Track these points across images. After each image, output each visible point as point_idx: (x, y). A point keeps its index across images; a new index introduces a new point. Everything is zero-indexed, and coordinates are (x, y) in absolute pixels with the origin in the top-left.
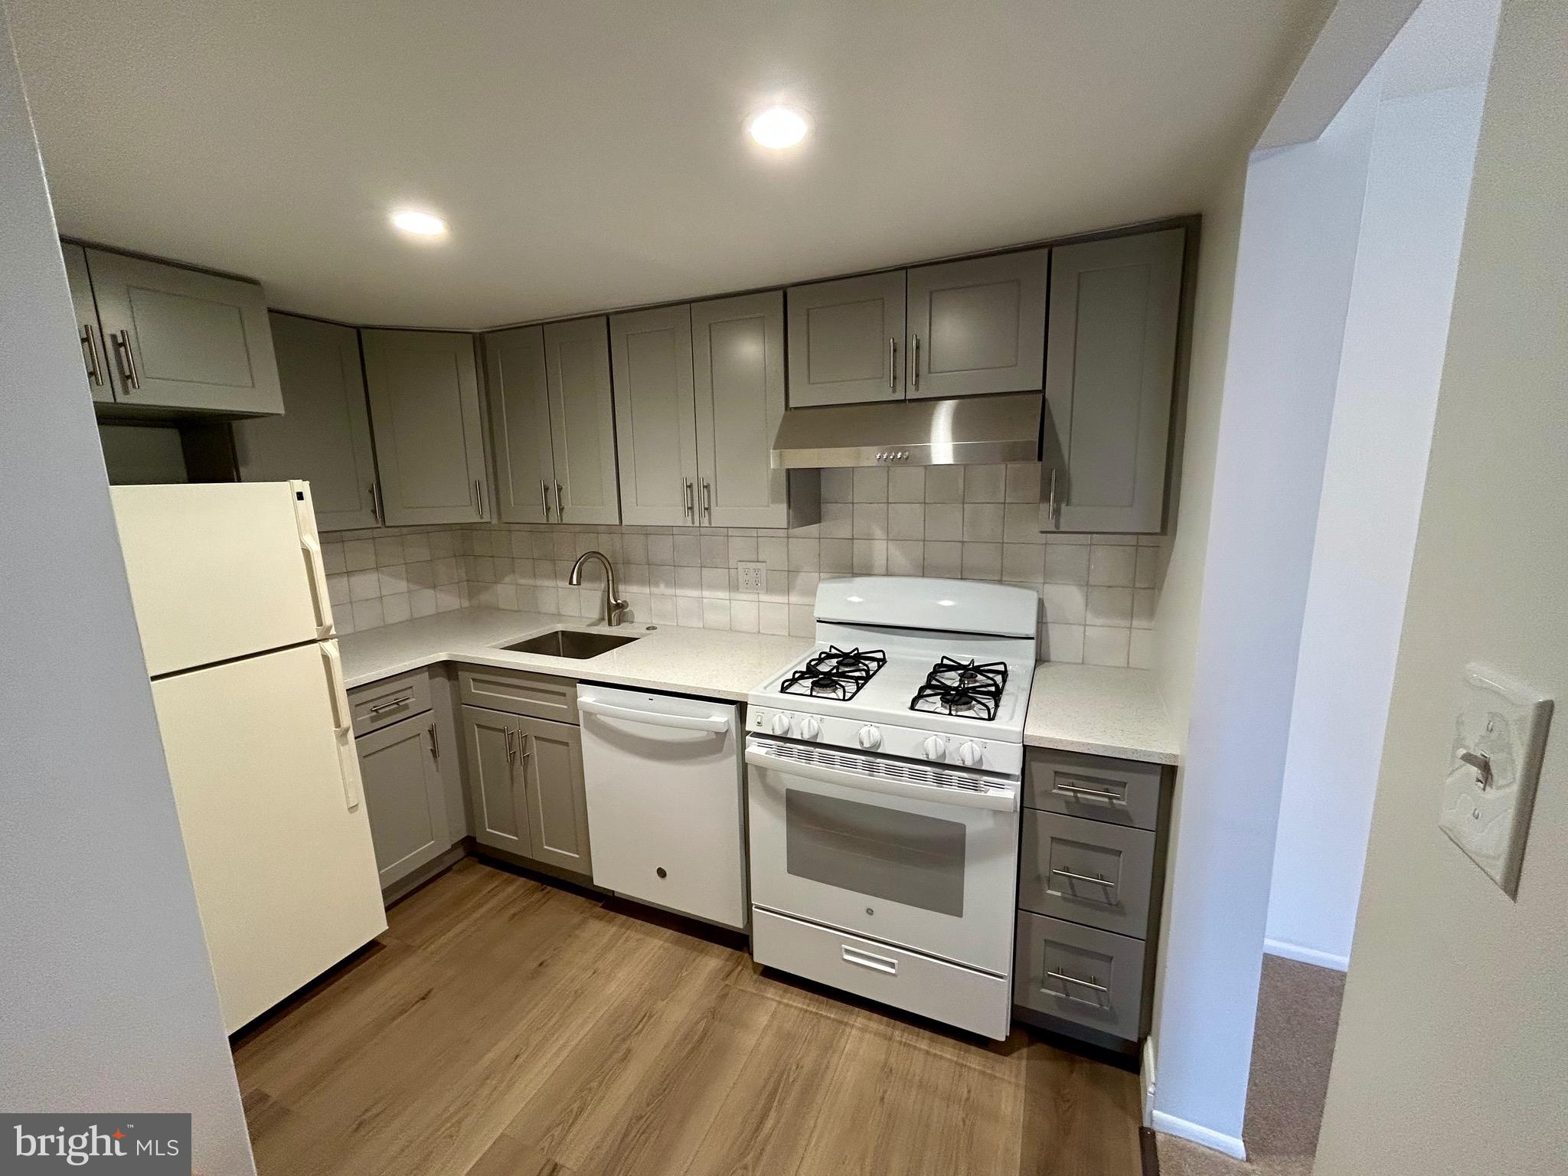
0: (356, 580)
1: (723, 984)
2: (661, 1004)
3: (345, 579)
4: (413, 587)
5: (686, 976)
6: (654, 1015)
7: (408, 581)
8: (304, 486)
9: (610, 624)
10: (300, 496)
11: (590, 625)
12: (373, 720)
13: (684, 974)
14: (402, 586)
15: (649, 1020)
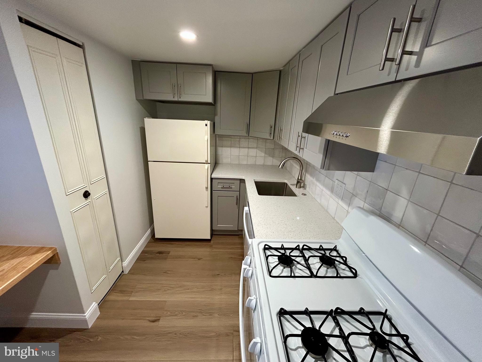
0: (250, 150)
1: (232, 332)
2: (216, 315)
3: (247, 149)
4: (266, 155)
5: (231, 316)
6: (212, 316)
7: (265, 153)
8: (208, 122)
9: (296, 187)
10: (206, 125)
11: (291, 185)
12: (222, 188)
13: (231, 315)
14: (263, 154)
15: (210, 315)
